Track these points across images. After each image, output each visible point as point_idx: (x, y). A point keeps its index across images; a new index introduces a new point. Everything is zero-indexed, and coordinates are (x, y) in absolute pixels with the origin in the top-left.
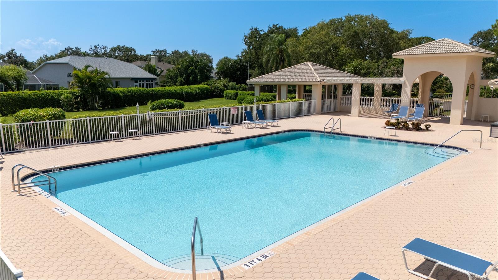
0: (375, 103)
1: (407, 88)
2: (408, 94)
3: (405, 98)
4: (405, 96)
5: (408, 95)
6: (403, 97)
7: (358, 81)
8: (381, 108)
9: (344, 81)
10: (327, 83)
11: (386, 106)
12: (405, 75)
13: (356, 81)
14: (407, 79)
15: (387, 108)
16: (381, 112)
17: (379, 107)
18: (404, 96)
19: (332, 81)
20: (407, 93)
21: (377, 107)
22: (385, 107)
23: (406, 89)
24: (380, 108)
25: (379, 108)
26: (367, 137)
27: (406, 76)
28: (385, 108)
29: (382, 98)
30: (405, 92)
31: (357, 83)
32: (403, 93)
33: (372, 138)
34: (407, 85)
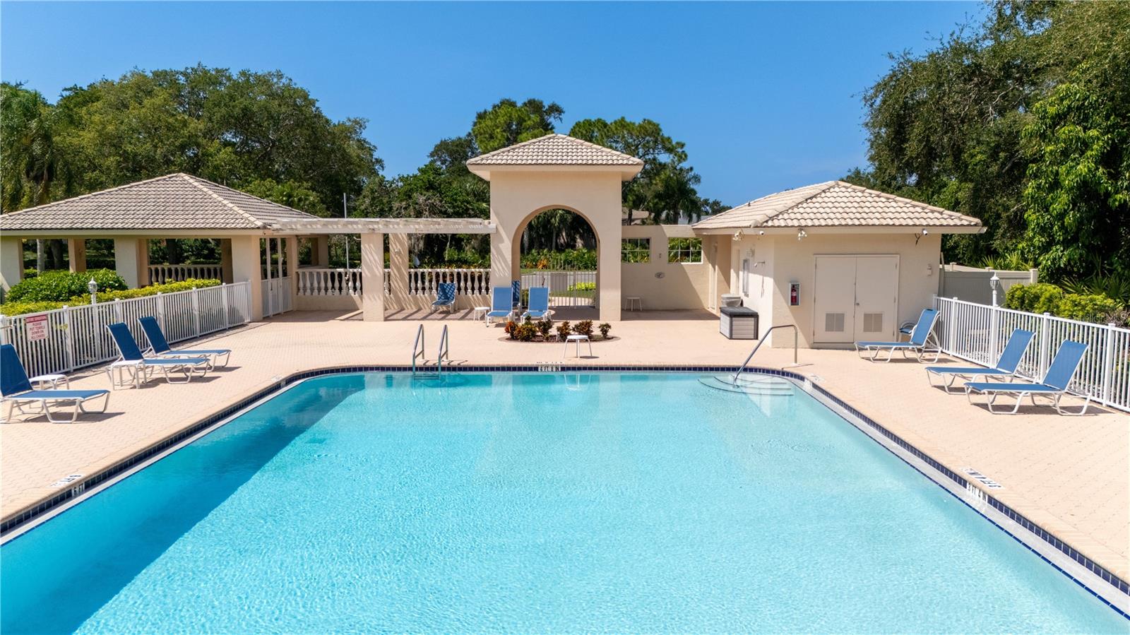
0: (395, 283)
1: (503, 244)
2: (506, 257)
3: (500, 268)
4: (500, 262)
5: (506, 259)
6: (496, 265)
7: (376, 226)
8: (412, 297)
9: (335, 227)
10: (281, 233)
11: (424, 289)
12: (494, 212)
13: (371, 227)
14: (500, 222)
15: (426, 295)
16: (413, 306)
17: (406, 294)
18: (497, 263)
19: (299, 226)
20: (504, 257)
21: (400, 296)
22: (420, 291)
23: (501, 246)
24: (409, 296)
25: (405, 296)
26: (536, 369)
27: (497, 214)
28: (422, 295)
29: (412, 270)
30: (500, 252)
31: (373, 233)
32: (494, 255)
33: (550, 369)
34: (501, 235)
